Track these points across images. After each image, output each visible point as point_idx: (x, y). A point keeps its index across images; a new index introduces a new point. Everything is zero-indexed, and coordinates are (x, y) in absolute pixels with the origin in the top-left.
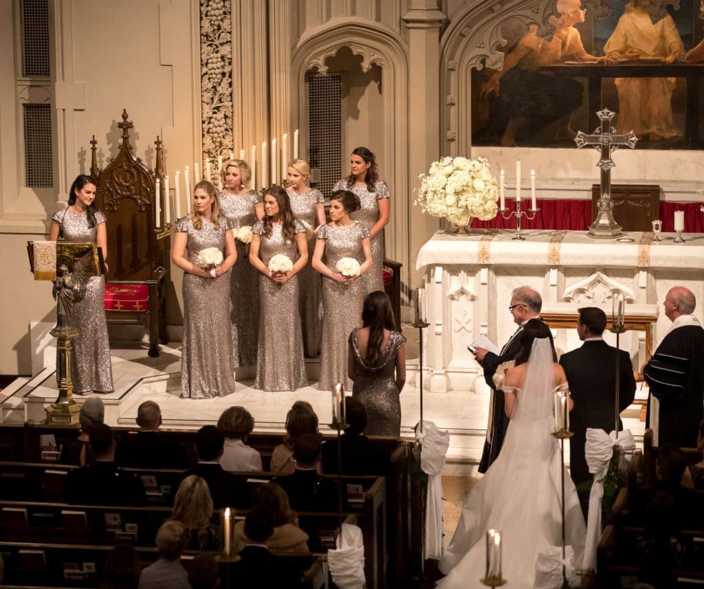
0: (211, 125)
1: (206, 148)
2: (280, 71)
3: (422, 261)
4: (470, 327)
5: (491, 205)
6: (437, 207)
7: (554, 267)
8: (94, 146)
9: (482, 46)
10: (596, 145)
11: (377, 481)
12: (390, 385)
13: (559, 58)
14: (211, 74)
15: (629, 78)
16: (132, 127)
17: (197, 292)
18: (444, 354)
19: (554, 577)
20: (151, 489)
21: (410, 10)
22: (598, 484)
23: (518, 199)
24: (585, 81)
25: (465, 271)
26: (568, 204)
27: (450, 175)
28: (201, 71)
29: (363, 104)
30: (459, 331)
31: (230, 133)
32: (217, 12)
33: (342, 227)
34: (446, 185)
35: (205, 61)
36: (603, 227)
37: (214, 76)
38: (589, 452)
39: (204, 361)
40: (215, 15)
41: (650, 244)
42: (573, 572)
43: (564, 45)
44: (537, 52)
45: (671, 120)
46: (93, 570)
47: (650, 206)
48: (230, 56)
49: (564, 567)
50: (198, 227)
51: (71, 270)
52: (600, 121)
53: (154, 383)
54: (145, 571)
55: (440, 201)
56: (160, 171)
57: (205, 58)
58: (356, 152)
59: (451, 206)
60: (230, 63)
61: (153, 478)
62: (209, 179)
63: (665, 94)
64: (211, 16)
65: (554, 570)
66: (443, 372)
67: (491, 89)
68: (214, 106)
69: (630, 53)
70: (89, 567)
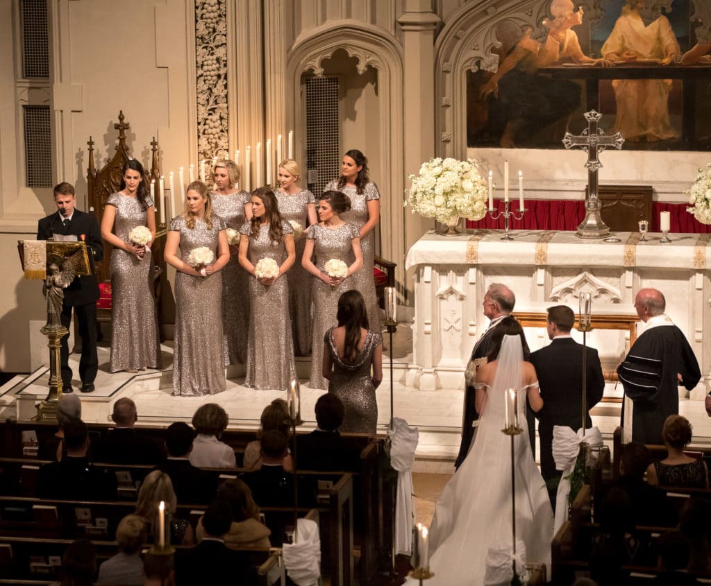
0: (207, 127)
1: (201, 149)
2: (275, 73)
3: (412, 261)
4: (458, 326)
5: (479, 206)
6: (427, 207)
7: (542, 267)
8: (91, 147)
9: (477, 48)
10: (583, 146)
11: (344, 477)
12: (367, 383)
13: (557, 60)
14: (207, 76)
15: (626, 81)
16: (128, 128)
17: (188, 290)
18: (433, 353)
19: (503, 572)
20: (125, 484)
21: (404, 12)
22: (564, 480)
23: (506, 200)
24: (582, 83)
25: (454, 271)
26: (563, 204)
27: (439, 176)
28: (197, 73)
29: (360, 106)
30: (448, 330)
31: (225, 134)
32: (212, 15)
33: (331, 227)
34: (436, 185)
35: (200, 63)
36: (591, 228)
37: (209, 78)
38: (556, 449)
39: (195, 359)
40: (210, 18)
41: (635, 244)
42: (523, 566)
43: (561, 47)
44: (535, 55)
45: (667, 122)
46: (59, 564)
47: (643, 207)
48: (225, 59)
49: (514, 562)
50: (191, 226)
51: (61, 269)
52: (587, 122)
53: (147, 381)
54: (104, 565)
55: (429, 201)
56: (156, 171)
57: (200, 60)
58: (349, 153)
59: (440, 207)
60: (225, 65)
61: (128, 473)
62: (203, 180)
63: (661, 95)
64: (206, 19)
65: (504, 564)
66: (432, 370)
67: (491, 91)
68: (209, 107)
69: (627, 54)
70: (55, 561)
